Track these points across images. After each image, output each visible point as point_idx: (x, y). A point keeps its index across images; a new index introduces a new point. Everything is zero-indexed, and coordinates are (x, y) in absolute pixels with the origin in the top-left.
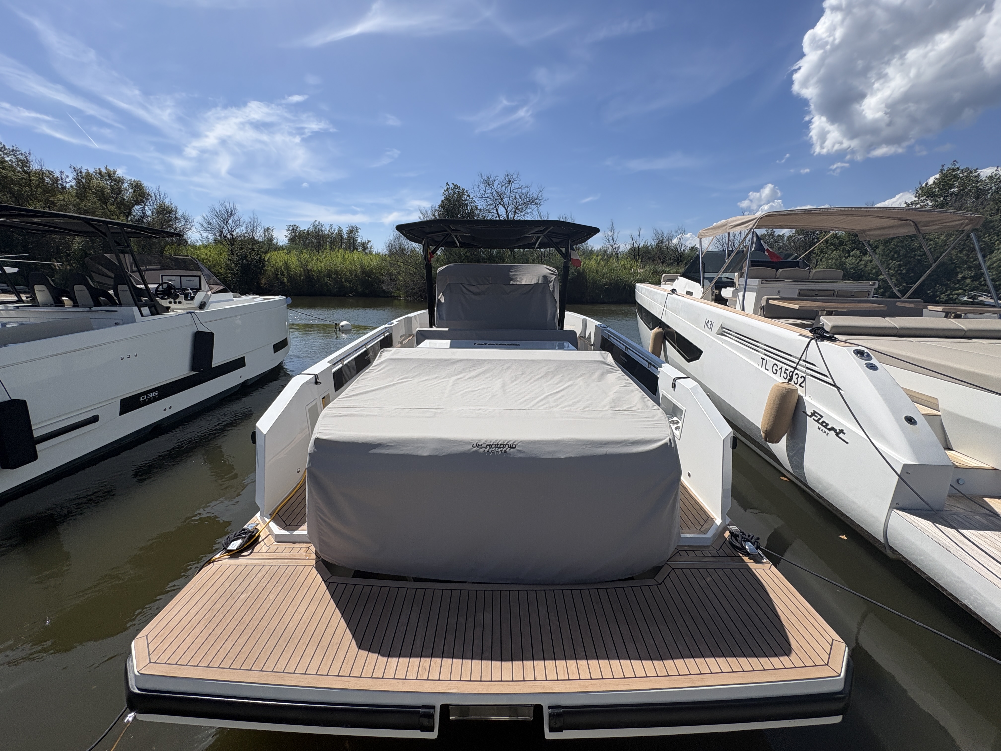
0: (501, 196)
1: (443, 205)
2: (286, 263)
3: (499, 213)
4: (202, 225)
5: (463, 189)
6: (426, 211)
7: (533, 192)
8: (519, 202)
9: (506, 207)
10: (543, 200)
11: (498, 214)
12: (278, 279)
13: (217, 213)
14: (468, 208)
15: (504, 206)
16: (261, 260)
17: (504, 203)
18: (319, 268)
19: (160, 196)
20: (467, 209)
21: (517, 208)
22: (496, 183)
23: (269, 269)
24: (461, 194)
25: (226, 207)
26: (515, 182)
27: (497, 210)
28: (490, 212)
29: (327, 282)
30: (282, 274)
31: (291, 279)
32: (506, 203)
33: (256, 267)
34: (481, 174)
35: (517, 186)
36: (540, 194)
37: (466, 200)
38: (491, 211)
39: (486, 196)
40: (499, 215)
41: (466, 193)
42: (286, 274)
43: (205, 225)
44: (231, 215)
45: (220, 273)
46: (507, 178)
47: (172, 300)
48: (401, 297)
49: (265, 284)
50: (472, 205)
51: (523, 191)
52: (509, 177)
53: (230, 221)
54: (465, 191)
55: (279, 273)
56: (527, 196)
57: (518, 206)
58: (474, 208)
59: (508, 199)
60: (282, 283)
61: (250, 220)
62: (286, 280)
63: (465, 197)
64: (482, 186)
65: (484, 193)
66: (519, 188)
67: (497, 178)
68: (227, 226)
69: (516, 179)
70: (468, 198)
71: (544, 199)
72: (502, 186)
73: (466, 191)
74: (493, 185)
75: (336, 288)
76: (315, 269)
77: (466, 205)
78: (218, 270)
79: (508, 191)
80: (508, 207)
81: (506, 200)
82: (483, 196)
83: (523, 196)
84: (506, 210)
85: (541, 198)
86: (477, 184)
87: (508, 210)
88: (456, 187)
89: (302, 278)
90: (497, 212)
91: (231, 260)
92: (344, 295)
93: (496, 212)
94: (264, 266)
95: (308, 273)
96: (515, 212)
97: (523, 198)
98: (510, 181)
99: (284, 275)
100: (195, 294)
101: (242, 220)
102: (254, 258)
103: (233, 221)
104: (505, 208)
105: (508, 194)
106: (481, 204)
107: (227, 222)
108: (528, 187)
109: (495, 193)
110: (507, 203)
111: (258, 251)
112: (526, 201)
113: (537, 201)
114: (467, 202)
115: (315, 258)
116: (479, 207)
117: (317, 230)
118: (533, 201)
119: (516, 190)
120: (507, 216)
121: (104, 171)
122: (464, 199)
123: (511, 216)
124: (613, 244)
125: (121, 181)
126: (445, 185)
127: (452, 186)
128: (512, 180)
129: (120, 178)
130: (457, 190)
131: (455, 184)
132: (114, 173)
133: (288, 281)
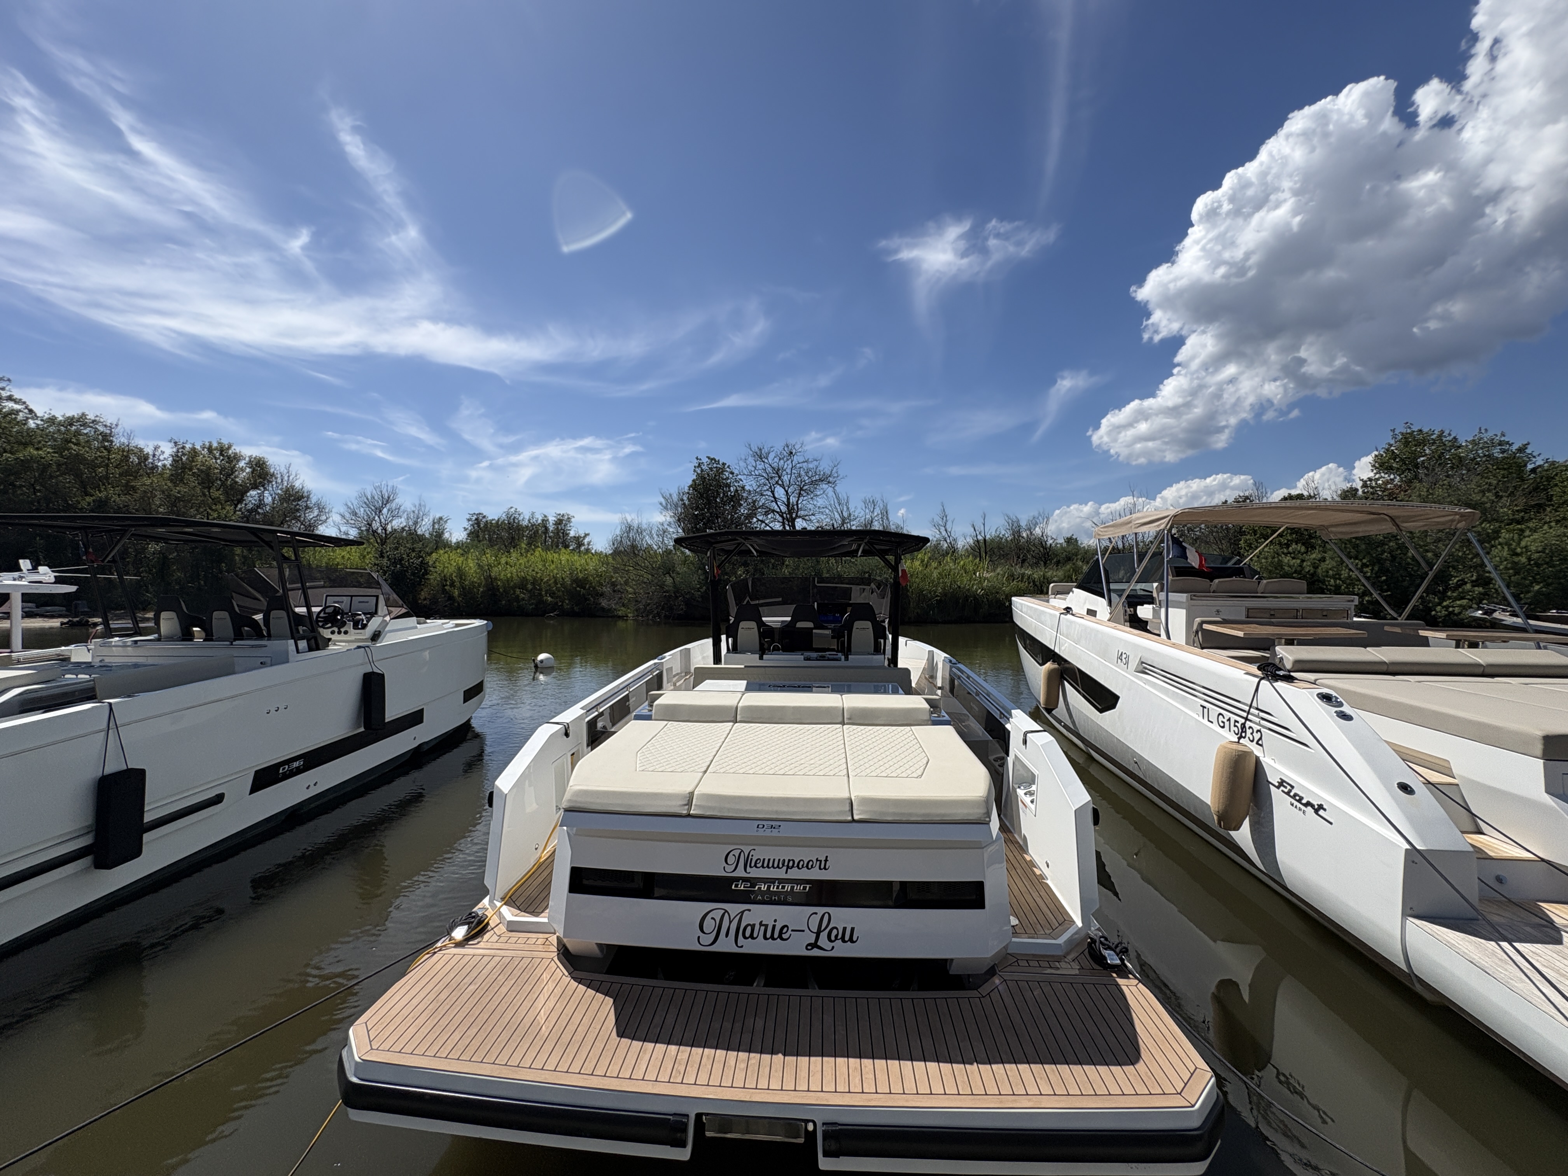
0: (778, 472)
1: (694, 486)
2: (459, 568)
3: (776, 496)
4: (343, 516)
5: (724, 464)
6: (670, 495)
7: (825, 467)
8: (804, 481)
9: (787, 488)
10: (839, 478)
11: (774, 497)
12: (444, 591)
13: (368, 499)
14: (732, 489)
15: (783, 486)
16: (424, 565)
17: (782, 482)
18: (509, 575)
19: (288, 476)
20: (730, 491)
21: (801, 489)
22: (772, 456)
23: (434, 578)
24: (721, 470)
25: (381, 492)
26: (798, 454)
27: (773, 492)
28: (762, 495)
29: (518, 596)
30: (452, 585)
31: (467, 592)
32: (786, 483)
33: (413, 574)
34: (750, 445)
35: (802, 460)
36: (835, 470)
37: (727, 478)
38: (765, 493)
39: (757, 474)
41: (728, 469)
42: (457, 584)
43: (347, 515)
44: (387, 502)
46: (786, 449)
47: (336, 629)
48: (629, 617)
49: (425, 599)
50: (736, 484)
51: (811, 466)
52: (790, 447)
53: (385, 511)
54: (726, 466)
55: (448, 583)
56: (815, 472)
57: (804, 486)
58: (738, 489)
59: (789, 476)
60: (451, 598)
61: (413, 509)
62: (456, 593)
63: (727, 474)
64: (751, 460)
65: (753, 469)
66: (804, 462)
67: (772, 449)
68: (379, 517)
69: (800, 450)
70: (731, 476)
71: (841, 476)
72: (780, 460)
73: (729, 467)
74: (767, 459)
75: (532, 604)
76: (502, 577)
77: (729, 486)
79: (788, 466)
80: (789, 487)
81: (786, 478)
82: (753, 473)
83: (810, 473)
84: (787, 492)
85: (836, 475)
86: (743, 458)
87: (789, 491)
88: (713, 462)
89: (481, 589)
90: (773, 494)
91: (378, 565)
92: (543, 615)
94: (427, 572)
95: (491, 583)
96: (800, 493)
97: (810, 476)
98: (791, 453)
99: (454, 586)
100: (368, 620)
101: (402, 508)
102: (412, 563)
103: (389, 510)
104: (784, 489)
105: (789, 471)
106: (750, 483)
107: (380, 511)
108: (817, 461)
109: (769, 469)
110: (788, 483)
111: (420, 552)
112: (813, 479)
113: (831, 479)
114: (729, 481)
115: (503, 561)
116: (747, 488)
117: (512, 521)
118: (825, 479)
119: (800, 465)
120: (788, 499)
121: (215, 445)
122: (725, 477)
123: (793, 500)
124: (946, 536)
125: (237, 458)
126: (697, 458)
127: (707, 459)
128: (794, 451)
129: (236, 454)
130: (715, 465)
131: (712, 457)
132: (229, 447)
133: (459, 595)
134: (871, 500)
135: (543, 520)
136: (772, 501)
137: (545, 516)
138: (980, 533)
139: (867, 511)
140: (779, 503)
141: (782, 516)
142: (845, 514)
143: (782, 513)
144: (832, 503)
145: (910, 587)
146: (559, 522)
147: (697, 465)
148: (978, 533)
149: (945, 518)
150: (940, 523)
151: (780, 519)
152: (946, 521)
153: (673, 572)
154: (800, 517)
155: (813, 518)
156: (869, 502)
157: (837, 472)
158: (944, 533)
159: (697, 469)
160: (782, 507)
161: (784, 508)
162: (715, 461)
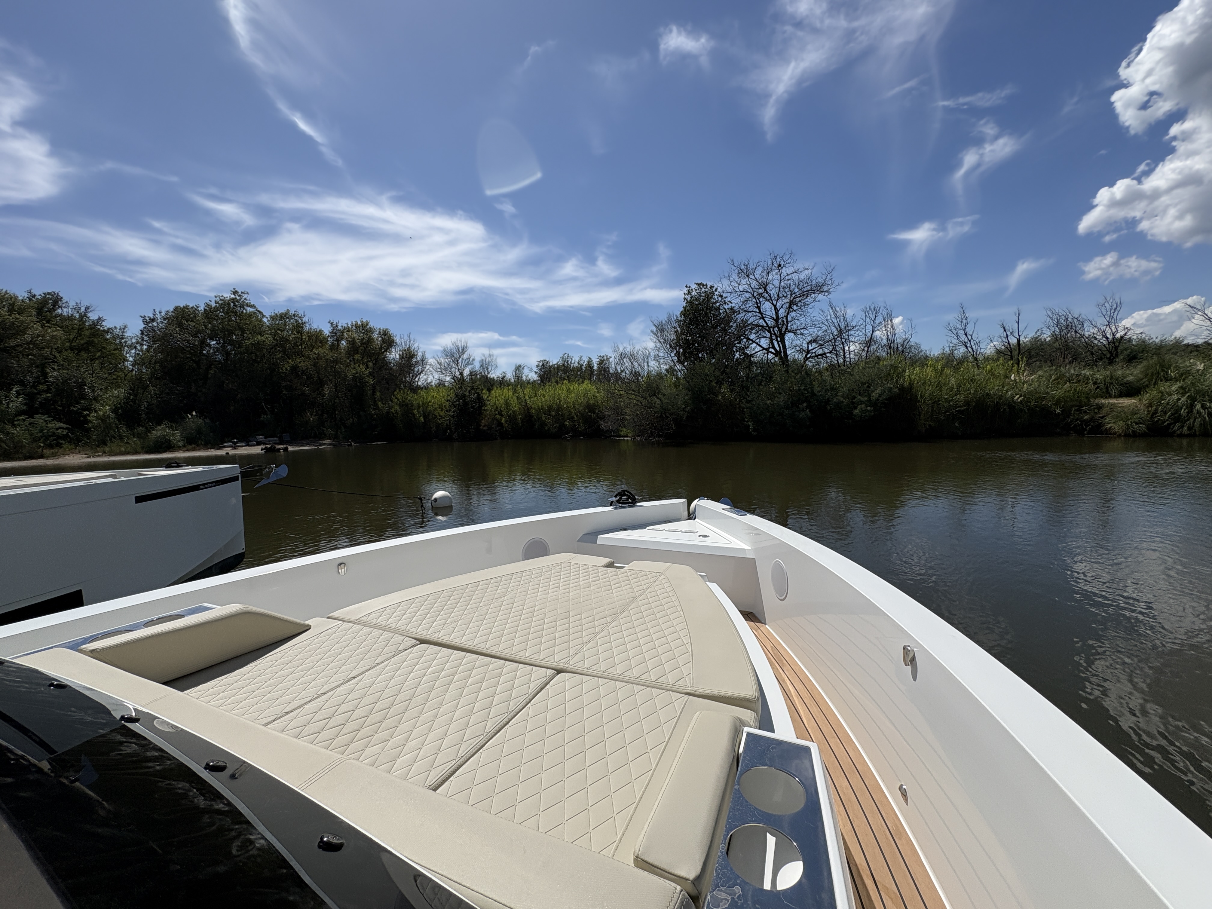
0: (765, 287)
1: (684, 313)
2: (506, 401)
5: (711, 287)
7: (818, 275)
8: (795, 293)
9: (775, 302)
10: (833, 285)
11: (760, 312)
12: (497, 420)
13: (449, 352)
14: (721, 311)
15: (770, 300)
16: (480, 399)
17: (769, 296)
18: (540, 404)
19: (410, 342)
20: (719, 313)
21: (791, 302)
22: (758, 271)
23: (488, 408)
24: (709, 296)
25: (457, 346)
26: (787, 265)
27: (759, 308)
28: (749, 312)
29: (546, 421)
30: (501, 414)
31: (512, 418)
32: (774, 297)
33: (473, 407)
34: (734, 262)
35: (791, 270)
36: (828, 277)
37: (717, 302)
38: (751, 310)
39: (742, 289)
40: (762, 314)
41: (716, 292)
42: (504, 413)
44: (462, 353)
45: (440, 415)
46: (774, 262)
48: (627, 436)
49: (484, 426)
50: (726, 307)
51: (802, 276)
52: (778, 260)
53: (461, 360)
54: (714, 289)
55: (498, 413)
56: (807, 283)
57: (794, 298)
58: (728, 311)
59: (777, 289)
60: (500, 424)
62: (503, 420)
63: (716, 297)
64: (735, 277)
65: (737, 285)
66: (793, 273)
67: (759, 264)
68: (456, 365)
69: (789, 261)
70: (720, 299)
71: (836, 283)
72: (767, 274)
73: (716, 290)
74: (754, 275)
75: (555, 427)
76: (535, 405)
77: (718, 309)
78: (438, 413)
79: (776, 279)
80: (777, 301)
81: (773, 292)
83: (802, 284)
84: (775, 306)
85: (830, 283)
86: (726, 275)
87: (778, 305)
88: (701, 286)
89: (521, 417)
90: (759, 309)
91: (449, 401)
92: (563, 437)
93: (758, 311)
94: (482, 405)
95: (527, 411)
96: (790, 306)
97: (801, 287)
98: (780, 265)
102: (472, 398)
103: (463, 359)
104: (773, 304)
105: (777, 284)
106: (737, 302)
107: (457, 361)
108: (808, 269)
109: (754, 284)
110: (776, 296)
111: (477, 389)
112: (805, 290)
113: (824, 288)
114: (718, 304)
115: (539, 393)
116: (735, 307)
117: (566, 363)
118: (819, 289)
119: (790, 277)
120: (777, 314)
121: (359, 323)
122: (714, 301)
123: (782, 313)
124: (966, 340)
125: (371, 330)
126: (687, 287)
127: (696, 285)
128: (782, 263)
129: (370, 328)
130: (703, 290)
131: (700, 282)
132: (367, 324)
133: (506, 421)
134: (872, 308)
135: (589, 362)
136: (760, 319)
137: (590, 358)
138: (1012, 333)
139: (868, 320)
140: (766, 319)
141: (769, 331)
142: (842, 325)
143: (770, 328)
144: (829, 318)
145: (921, 397)
146: (601, 362)
147: (687, 292)
148: (1009, 333)
149: (964, 321)
150: (959, 326)
151: (768, 335)
152: (967, 323)
153: (658, 393)
154: (790, 331)
155: (806, 332)
156: (870, 309)
157: (831, 279)
158: (963, 337)
159: (686, 296)
160: (769, 323)
161: (771, 323)
162: (703, 285)
